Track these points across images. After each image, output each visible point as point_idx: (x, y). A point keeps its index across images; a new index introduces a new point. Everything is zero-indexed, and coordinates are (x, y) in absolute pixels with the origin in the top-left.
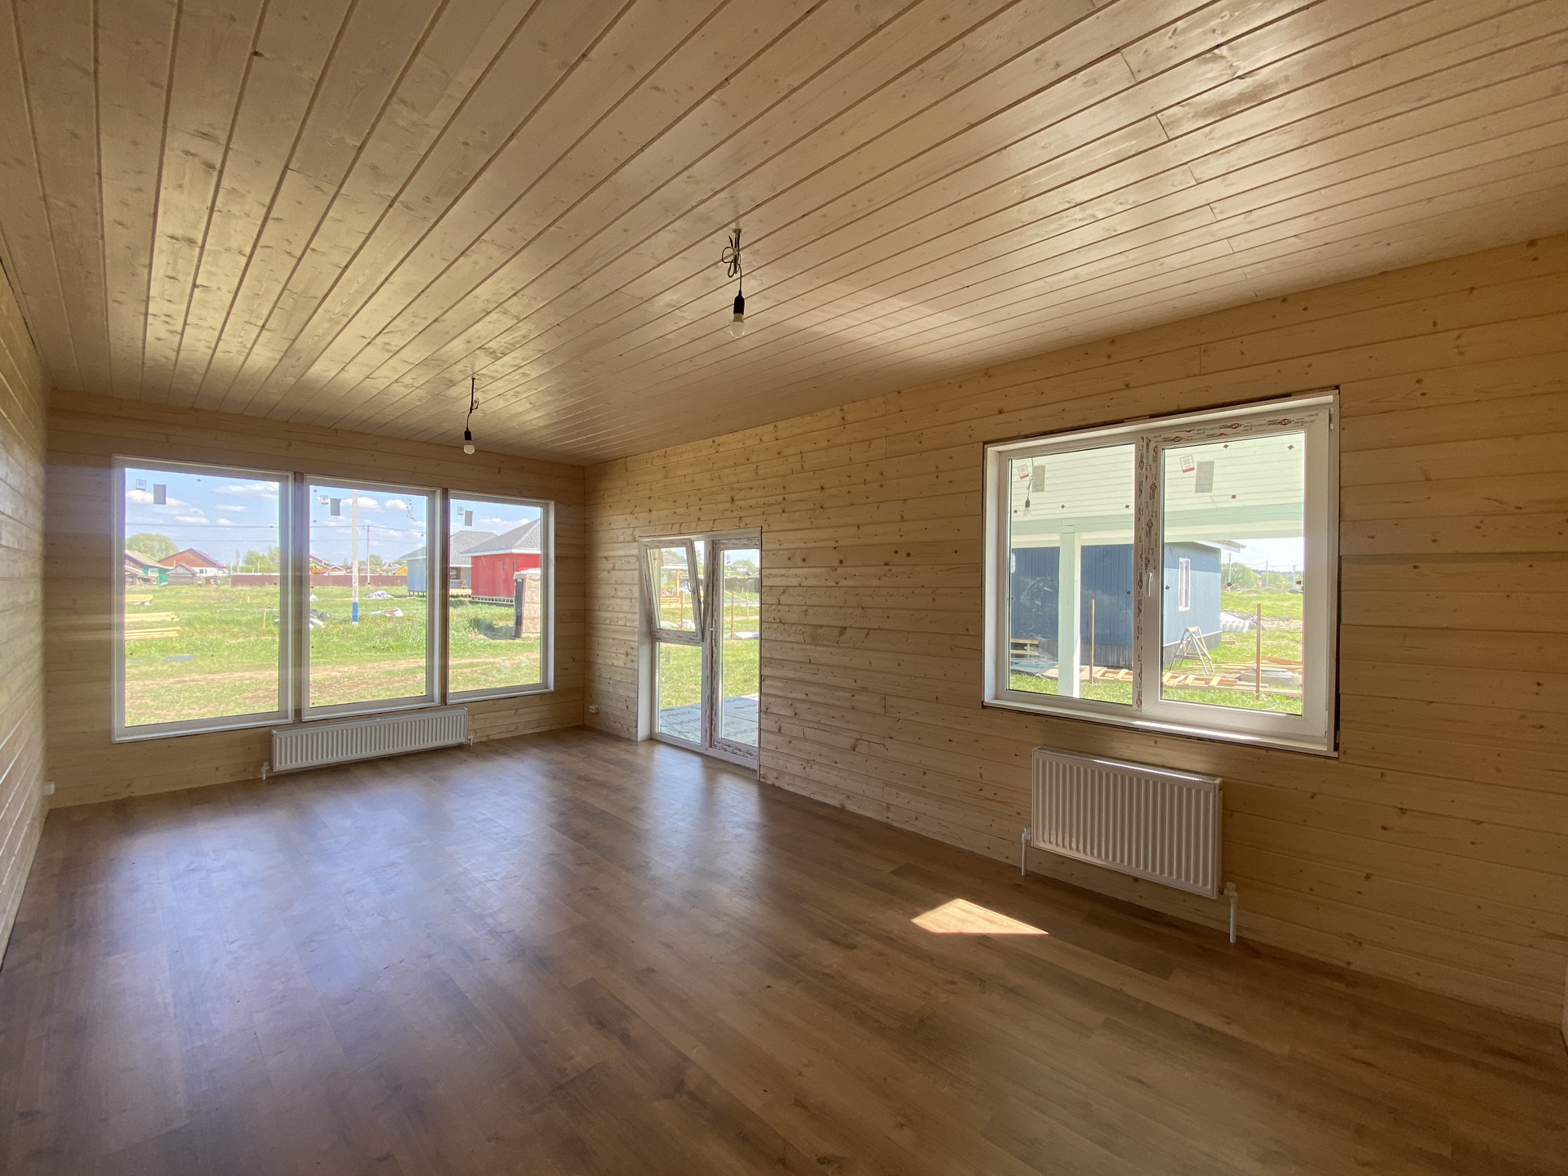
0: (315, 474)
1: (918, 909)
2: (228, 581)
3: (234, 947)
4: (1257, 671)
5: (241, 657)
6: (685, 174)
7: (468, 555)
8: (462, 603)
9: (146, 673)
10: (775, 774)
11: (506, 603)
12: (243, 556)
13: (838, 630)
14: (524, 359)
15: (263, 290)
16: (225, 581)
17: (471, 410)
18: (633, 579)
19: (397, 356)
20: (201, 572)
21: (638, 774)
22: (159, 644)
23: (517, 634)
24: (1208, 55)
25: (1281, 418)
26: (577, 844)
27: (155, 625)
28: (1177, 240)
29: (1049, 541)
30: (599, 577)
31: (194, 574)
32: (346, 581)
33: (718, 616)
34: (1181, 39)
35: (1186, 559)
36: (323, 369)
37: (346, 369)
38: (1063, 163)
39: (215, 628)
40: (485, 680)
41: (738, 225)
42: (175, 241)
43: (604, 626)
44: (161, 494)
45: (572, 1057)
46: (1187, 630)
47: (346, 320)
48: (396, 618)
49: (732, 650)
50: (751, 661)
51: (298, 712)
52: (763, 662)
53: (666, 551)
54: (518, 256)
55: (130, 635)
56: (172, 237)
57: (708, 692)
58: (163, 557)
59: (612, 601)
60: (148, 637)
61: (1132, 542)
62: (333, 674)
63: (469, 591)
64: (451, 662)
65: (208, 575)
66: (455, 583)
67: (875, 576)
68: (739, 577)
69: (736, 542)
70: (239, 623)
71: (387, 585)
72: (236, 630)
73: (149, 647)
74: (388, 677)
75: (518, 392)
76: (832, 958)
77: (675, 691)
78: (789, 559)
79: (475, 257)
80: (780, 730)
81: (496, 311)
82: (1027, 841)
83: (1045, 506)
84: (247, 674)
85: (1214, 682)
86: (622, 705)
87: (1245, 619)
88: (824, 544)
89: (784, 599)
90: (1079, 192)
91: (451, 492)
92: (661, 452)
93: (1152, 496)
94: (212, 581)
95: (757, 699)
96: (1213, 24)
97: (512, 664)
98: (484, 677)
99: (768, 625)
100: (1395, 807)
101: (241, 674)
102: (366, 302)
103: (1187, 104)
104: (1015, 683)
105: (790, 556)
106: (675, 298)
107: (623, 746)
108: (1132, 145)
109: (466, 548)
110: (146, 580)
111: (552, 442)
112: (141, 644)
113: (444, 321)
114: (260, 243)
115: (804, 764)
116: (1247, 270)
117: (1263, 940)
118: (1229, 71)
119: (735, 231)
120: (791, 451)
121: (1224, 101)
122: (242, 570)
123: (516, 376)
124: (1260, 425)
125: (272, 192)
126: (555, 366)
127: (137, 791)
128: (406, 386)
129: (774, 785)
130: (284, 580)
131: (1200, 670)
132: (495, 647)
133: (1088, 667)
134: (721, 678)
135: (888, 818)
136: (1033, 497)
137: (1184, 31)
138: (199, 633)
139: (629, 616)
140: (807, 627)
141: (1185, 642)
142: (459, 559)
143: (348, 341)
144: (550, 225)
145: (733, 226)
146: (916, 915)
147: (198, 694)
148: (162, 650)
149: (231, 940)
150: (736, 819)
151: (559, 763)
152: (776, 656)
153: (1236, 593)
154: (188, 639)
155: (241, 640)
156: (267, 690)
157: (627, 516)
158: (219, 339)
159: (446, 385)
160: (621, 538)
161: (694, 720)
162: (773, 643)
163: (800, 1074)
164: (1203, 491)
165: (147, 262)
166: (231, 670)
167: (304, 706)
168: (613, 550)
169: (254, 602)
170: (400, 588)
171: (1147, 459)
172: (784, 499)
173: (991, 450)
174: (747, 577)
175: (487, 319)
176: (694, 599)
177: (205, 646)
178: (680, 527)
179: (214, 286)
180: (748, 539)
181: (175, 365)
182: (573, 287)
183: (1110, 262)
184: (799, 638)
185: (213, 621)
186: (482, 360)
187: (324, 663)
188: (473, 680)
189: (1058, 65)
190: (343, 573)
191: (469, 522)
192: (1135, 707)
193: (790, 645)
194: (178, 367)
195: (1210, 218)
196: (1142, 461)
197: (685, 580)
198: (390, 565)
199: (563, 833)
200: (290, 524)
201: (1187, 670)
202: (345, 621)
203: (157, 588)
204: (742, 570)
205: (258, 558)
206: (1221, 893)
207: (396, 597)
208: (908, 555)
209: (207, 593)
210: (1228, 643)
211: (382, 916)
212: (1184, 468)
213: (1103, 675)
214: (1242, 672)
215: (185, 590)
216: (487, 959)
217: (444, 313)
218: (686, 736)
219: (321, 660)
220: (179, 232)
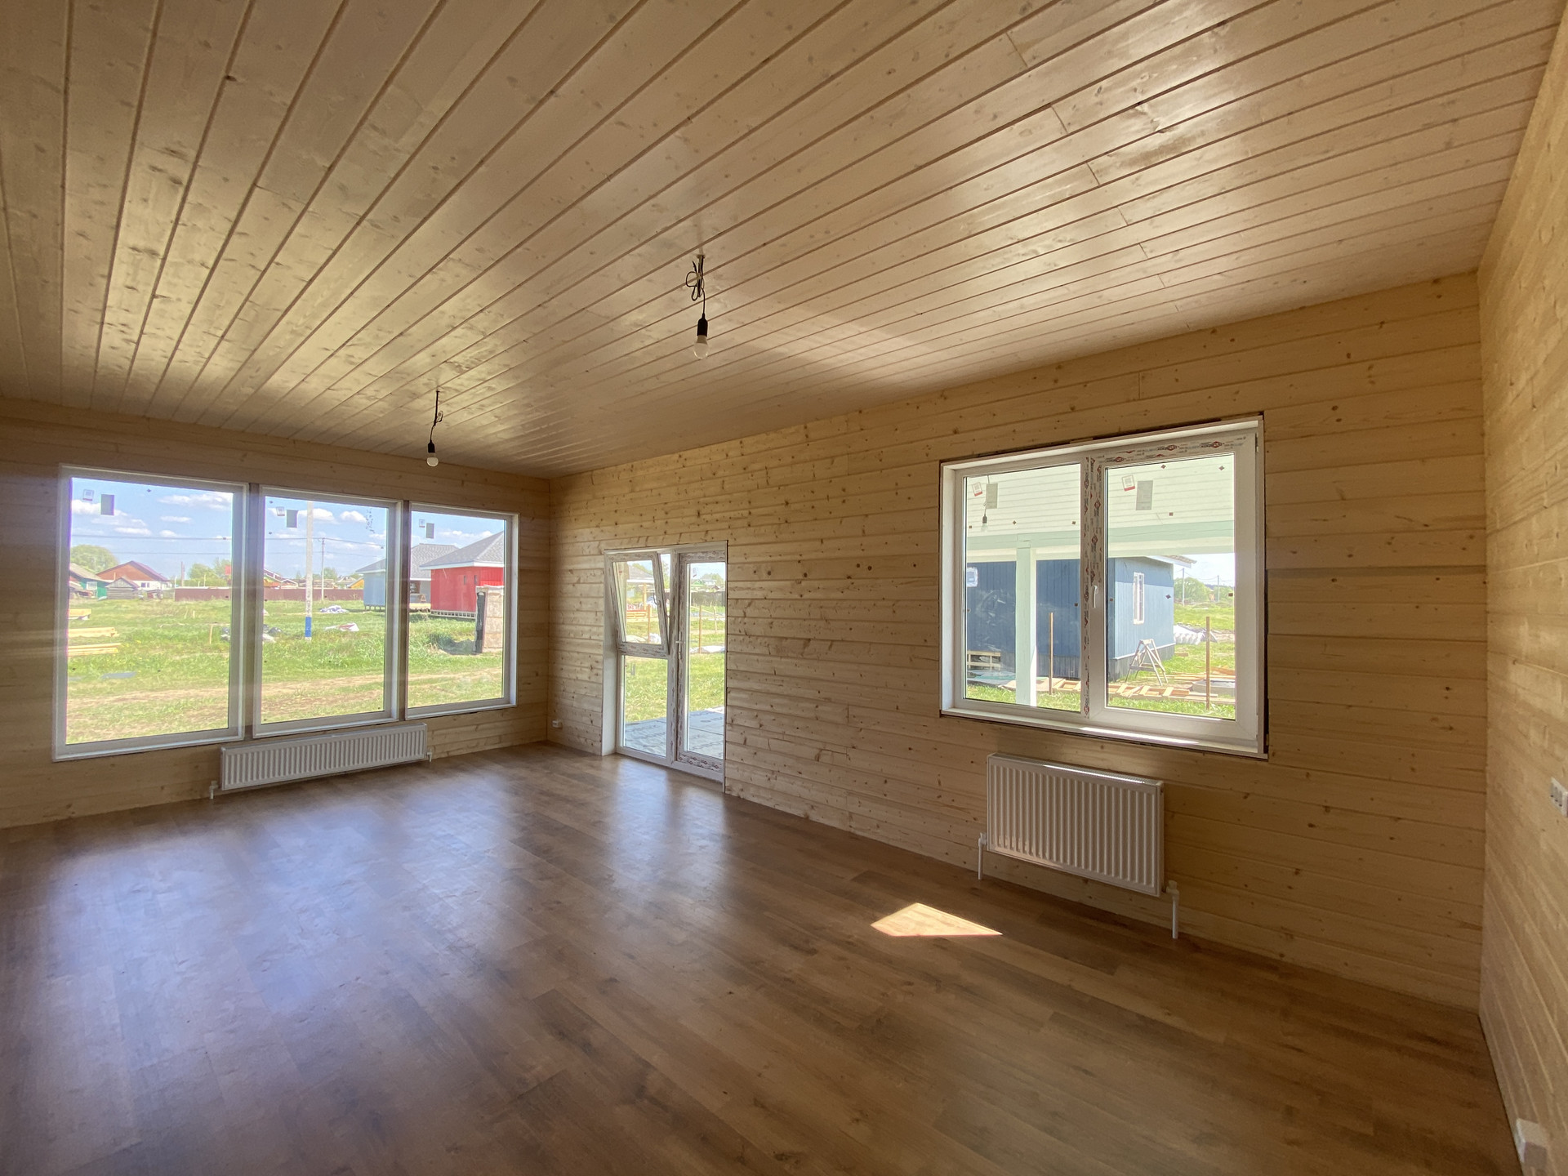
0: (271, 485)
1: (877, 914)
2: (172, 596)
3: (183, 967)
4: (1207, 681)
5: (185, 673)
6: (652, 202)
7: (428, 568)
8: (420, 617)
9: (84, 691)
10: (740, 786)
11: (466, 617)
12: (188, 569)
13: (802, 642)
14: (489, 373)
15: (224, 302)
16: (168, 595)
17: (435, 422)
18: (598, 592)
19: (360, 368)
20: (143, 585)
21: (601, 788)
22: (98, 661)
23: (478, 647)
24: (1131, 111)
25: (1212, 441)
26: (538, 858)
27: (93, 640)
28: (1113, 274)
29: (1007, 556)
30: (565, 590)
31: (135, 588)
32: (299, 595)
33: (684, 629)
34: (1106, 96)
35: (1140, 574)
36: (283, 380)
37: (306, 380)
38: (1004, 203)
39: (158, 644)
40: (445, 696)
41: (701, 251)
42: (137, 252)
43: (568, 640)
44: (108, 505)
45: (532, 1067)
46: (1141, 643)
47: (309, 332)
48: (352, 633)
49: (700, 664)
50: (718, 675)
51: (249, 729)
52: (729, 673)
53: (634, 565)
54: (484, 275)
55: (72, 651)
56: (134, 249)
57: (674, 706)
58: (102, 570)
59: (578, 615)
60: (86, 653)
61: (1078, 557)
62: (285, 691)
63: (428, 606)
64: (411, 678)
65: (151, 588)
66: (415, 597)
67: (838, 589)
68: (708, 591)
69: (701, 555)
70: (183, 639)
71: (342, 599)
72: (180, 646)
73: (87, 664)
74: (343, 693)
75: (483, 406)
76: (793, 963)
77: (641, 706)
78: (755, 572)
79: (442, 274)
80: (745, 741)
81: (462, 326)
82: (983, 846)
83: (1000, 522)
84: (192, 692)
85: (1167, 693)
86: (585, 719)
87: (1197, 631)
88: (788, 558)
89: (749, 612)
90: (1021, 229)
91: (413, 504)
92: (627, 466)
93: (1097, 513)
94: (154, 595)
95: (723, 712)
96: (1134, 84)
97: (473, 680)
98: (443, 693)
99: (734, 637)
100: (1319, 805)
101: (186, 692)
102: (330, 315)
103: (1115, 154)
104: (971, 692)
105: (755, 569)
106: (640, 317)
107: (587, 761)
108: (1068, 189)
109: (426, 561)
110: (84, 594)
111: (518, 454)
112: (79, 660)
113: (409, 335)
114: (224, 255)
115: (769, 775)
116: (1178, 303)
117: (1202, 935)
118: (1149, 126)
119: (699, 257)
120: (756, 466)
121: (1148, 152)
122: (187, 583)
123: (481, 390)
124: (1194, 447)
125: (238, 207)
126: (520, 381)
127: (77, 811)
128: (369, 398)
129: (739, 797)
130: (236, 595)
131: (1155, 681)
132: (455, 662)
133: (1048, 678)
134: (686, 693)
135: (851, 827)
136: (990, 513)
137: (1108, 89)
138: (140, 649)
139: (595, 629)
140: (773, 639)
141: (1139, 654)
142: (419, 573)
143: (309, 353)
144: (518, 247)
145: (697, 252)
146: (875, 919)
147: (141, 713)
148: (101, 667)
149: (180, 961)
150: (700, 831)
151: (521, 778)
152: (742, 669)
153: (1189, 608)
154: (129, 655)
155: (185, 656)
156: (213, 708)
157: (593, 530)
158: (176, 348)
159: (410, 397)
160: (587, 551)
161: (660, 734)
162: (738, 655)
163: (759, 1075)
164: (1143, 509)
165: (106, 272)
166: (174, 687)
167: (255, 723)
168: (579, 563)
169: (199, 616)
170: (355, 602)
171: (1092, 478)
172: (750, 513)
173: (948, 469)
174: (715, 591)
175: (453, 333)
176: (659, 612)
177: (147, 662)
178: (647, 540)
179: (173, 297)
180: (714, 552)
181: (129, 374)
182: (539, 306)
183: (1052, 294)
184: (765, 650)
185: (155, 635)
186: (446, 375)
187: (275, 680)
188: (432, 696)
189: (995, 117)
190: (296, 587)
191: (430, 534)
192: (1083, 713)
193: (756, 657)
194: (132, 375)
195: (1140, 256)
196: (1087, 480)
197: (651, 594)
198: (345, 579)
199: (525, 848)
200: (244, 536)
201: (1142, 681)
202: (297, 636)
203: (95, 602)
204: (710, 584)
205: (203, 571)
206: (1163, 890)
207: (351, 611)
208: (870, 568)
209: (149, 608)
210: (1180, 655)
211: (338, 934)
212: (1126, 487)
213: (1062, 687)
214: (1194, 683)
215: (125, 604)
216: (446, 974)
217: (410, 327)
218: (652, 750)
219: (272, 677)
220: (141, 244)
